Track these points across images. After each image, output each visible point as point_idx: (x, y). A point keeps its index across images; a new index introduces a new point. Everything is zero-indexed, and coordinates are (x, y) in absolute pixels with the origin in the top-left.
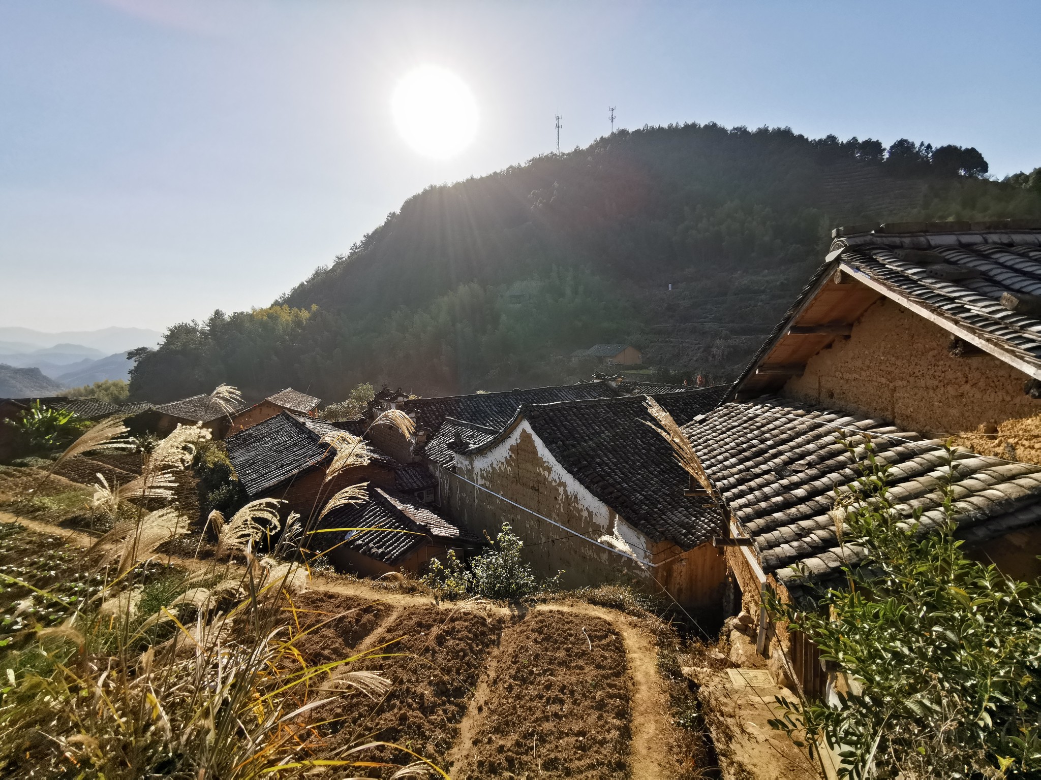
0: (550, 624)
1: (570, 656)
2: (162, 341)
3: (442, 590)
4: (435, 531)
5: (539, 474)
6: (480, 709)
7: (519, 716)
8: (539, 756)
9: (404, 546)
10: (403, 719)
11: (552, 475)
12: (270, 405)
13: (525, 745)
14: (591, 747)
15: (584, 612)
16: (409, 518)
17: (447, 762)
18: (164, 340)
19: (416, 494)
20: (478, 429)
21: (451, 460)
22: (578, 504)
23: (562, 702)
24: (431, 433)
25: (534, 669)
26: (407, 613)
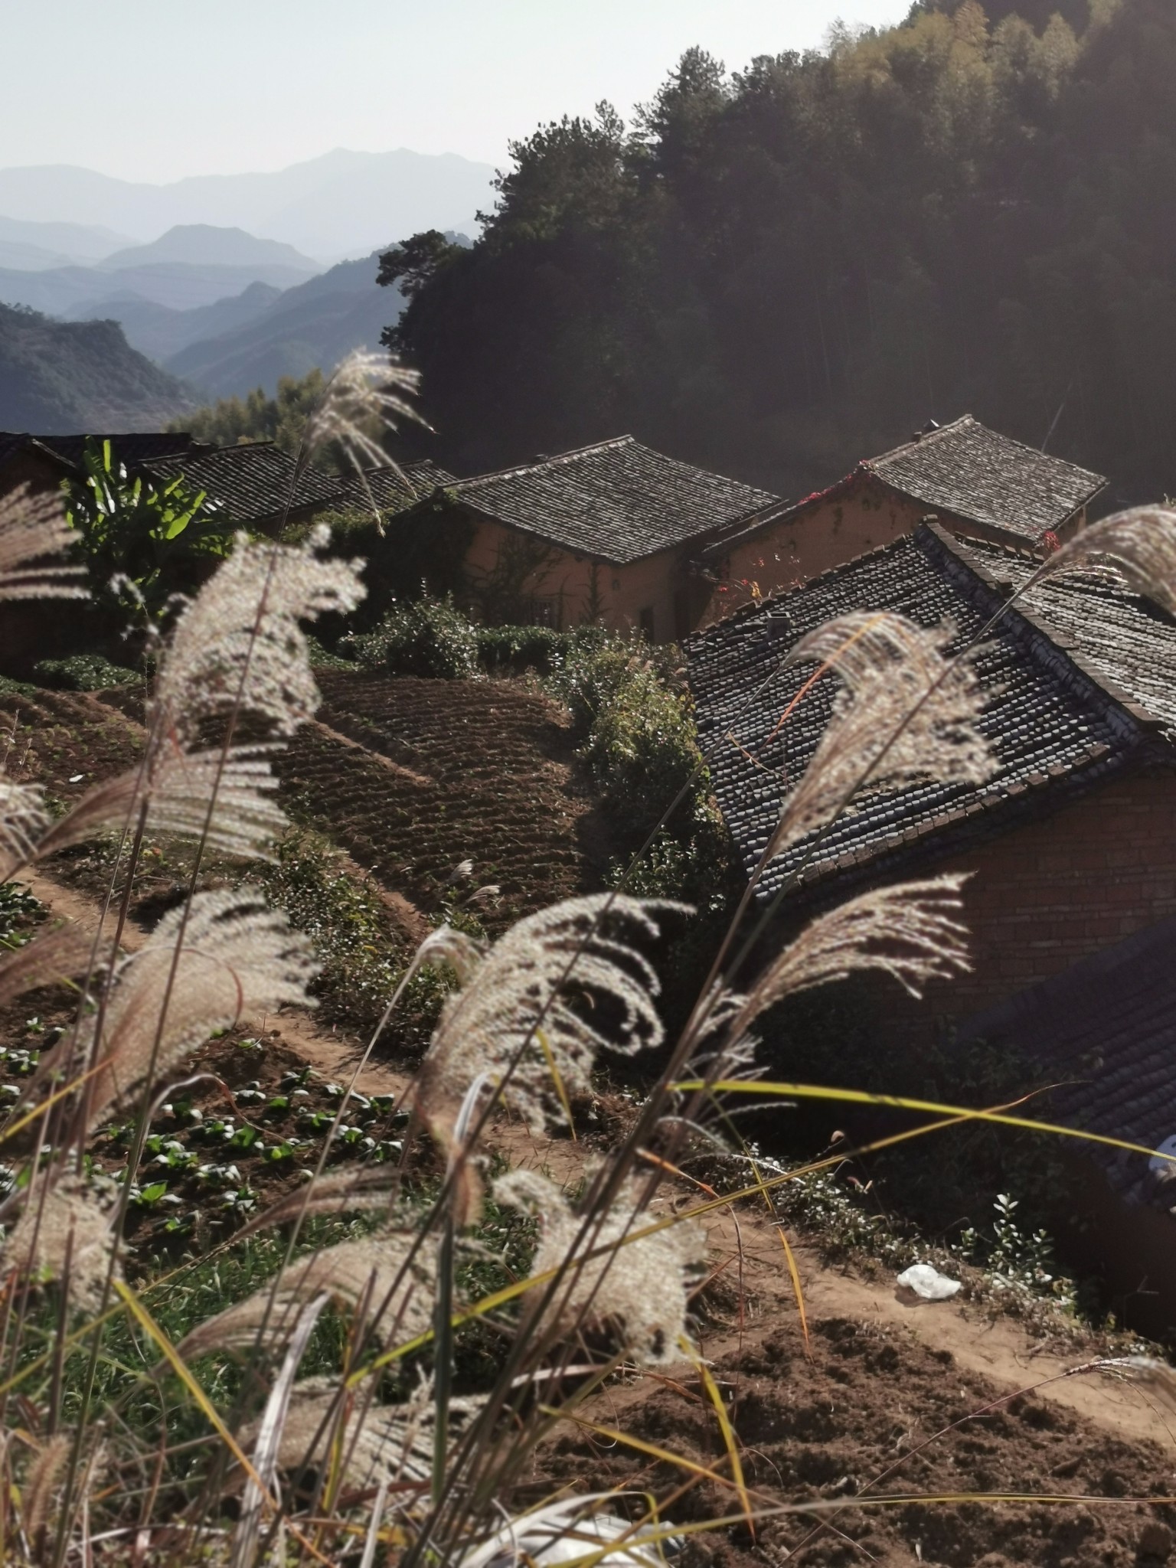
2: (492, 201)
12: (875, 491)
18: (499, 197)
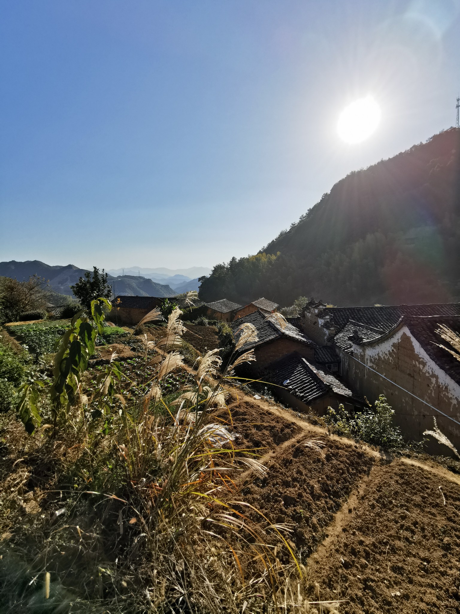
0: (411, 475)
1: (425, 503)
3: (334, 427)
4: (336, 390)
5: (415, 366)
6: (350, 511)
7: (377, 527)
8: (390, 561)
9: (315, 395)
10: (300, 496)
11: (426, 368)
12: (253, 306)
13: (380, 548)
14: (433, 572)
15: (443, 475)
16: (320, 379)
17: (324, 533)
18: (212, 272)
19: (327, 365)
20: (371, 330)
21: (351, 347)
22: (448, 393)
23: (413, 532)
24: (339, 329)
25: (393, 501)
26: (310, 435)
